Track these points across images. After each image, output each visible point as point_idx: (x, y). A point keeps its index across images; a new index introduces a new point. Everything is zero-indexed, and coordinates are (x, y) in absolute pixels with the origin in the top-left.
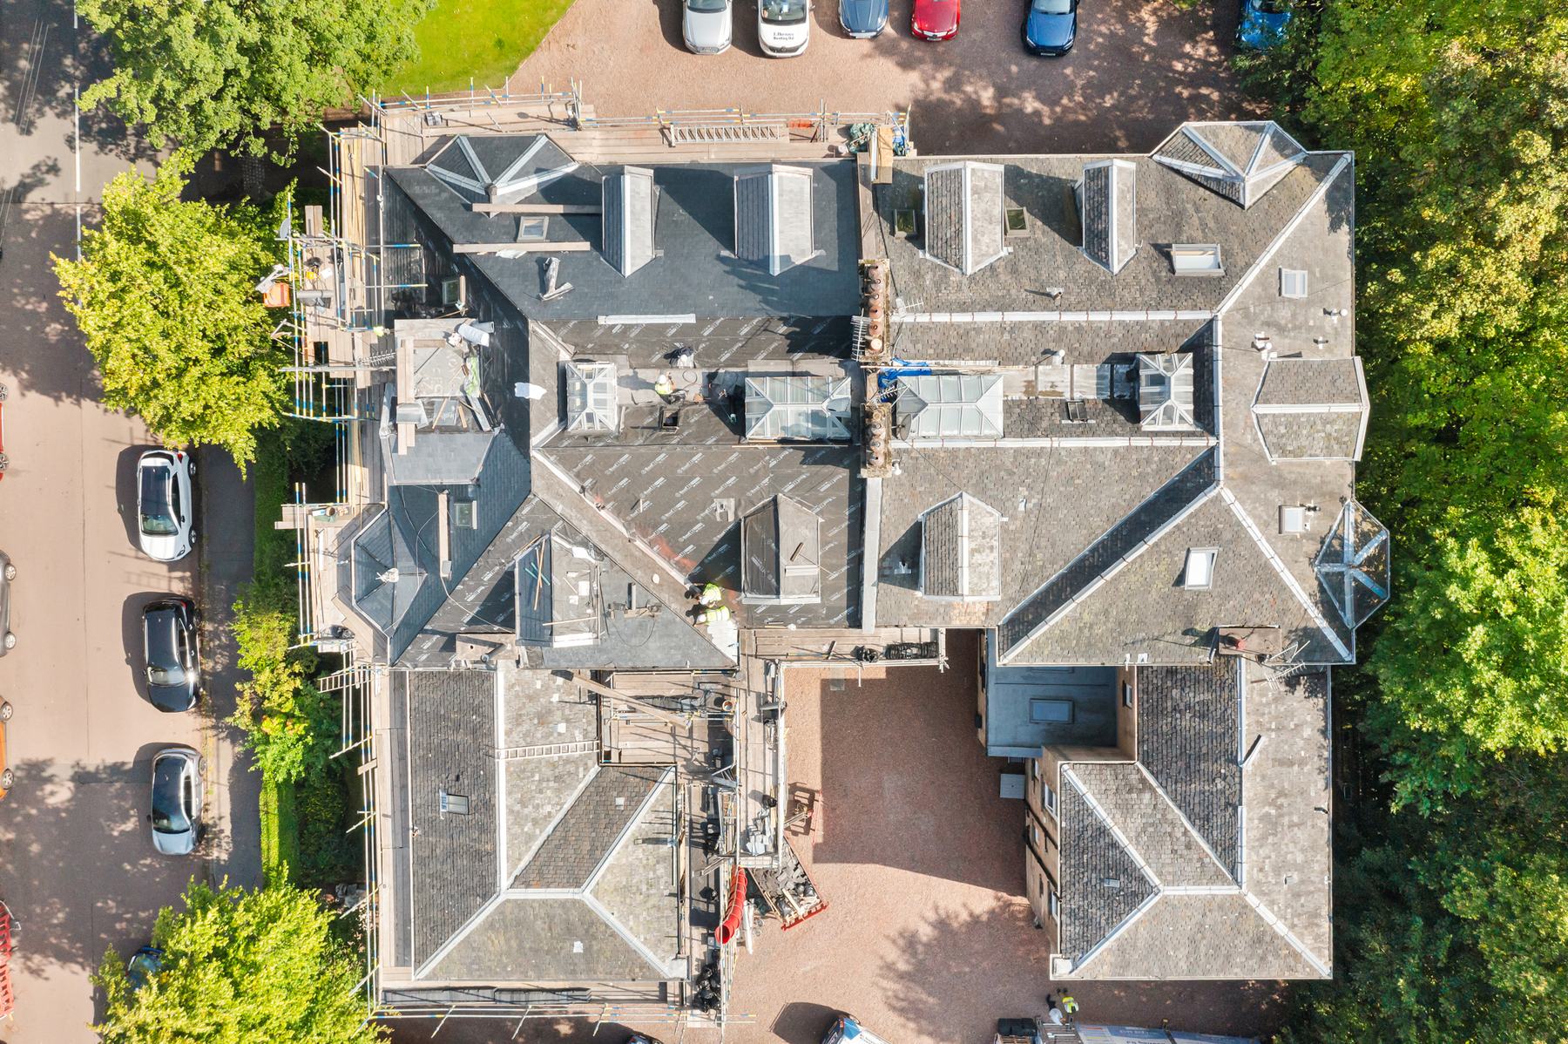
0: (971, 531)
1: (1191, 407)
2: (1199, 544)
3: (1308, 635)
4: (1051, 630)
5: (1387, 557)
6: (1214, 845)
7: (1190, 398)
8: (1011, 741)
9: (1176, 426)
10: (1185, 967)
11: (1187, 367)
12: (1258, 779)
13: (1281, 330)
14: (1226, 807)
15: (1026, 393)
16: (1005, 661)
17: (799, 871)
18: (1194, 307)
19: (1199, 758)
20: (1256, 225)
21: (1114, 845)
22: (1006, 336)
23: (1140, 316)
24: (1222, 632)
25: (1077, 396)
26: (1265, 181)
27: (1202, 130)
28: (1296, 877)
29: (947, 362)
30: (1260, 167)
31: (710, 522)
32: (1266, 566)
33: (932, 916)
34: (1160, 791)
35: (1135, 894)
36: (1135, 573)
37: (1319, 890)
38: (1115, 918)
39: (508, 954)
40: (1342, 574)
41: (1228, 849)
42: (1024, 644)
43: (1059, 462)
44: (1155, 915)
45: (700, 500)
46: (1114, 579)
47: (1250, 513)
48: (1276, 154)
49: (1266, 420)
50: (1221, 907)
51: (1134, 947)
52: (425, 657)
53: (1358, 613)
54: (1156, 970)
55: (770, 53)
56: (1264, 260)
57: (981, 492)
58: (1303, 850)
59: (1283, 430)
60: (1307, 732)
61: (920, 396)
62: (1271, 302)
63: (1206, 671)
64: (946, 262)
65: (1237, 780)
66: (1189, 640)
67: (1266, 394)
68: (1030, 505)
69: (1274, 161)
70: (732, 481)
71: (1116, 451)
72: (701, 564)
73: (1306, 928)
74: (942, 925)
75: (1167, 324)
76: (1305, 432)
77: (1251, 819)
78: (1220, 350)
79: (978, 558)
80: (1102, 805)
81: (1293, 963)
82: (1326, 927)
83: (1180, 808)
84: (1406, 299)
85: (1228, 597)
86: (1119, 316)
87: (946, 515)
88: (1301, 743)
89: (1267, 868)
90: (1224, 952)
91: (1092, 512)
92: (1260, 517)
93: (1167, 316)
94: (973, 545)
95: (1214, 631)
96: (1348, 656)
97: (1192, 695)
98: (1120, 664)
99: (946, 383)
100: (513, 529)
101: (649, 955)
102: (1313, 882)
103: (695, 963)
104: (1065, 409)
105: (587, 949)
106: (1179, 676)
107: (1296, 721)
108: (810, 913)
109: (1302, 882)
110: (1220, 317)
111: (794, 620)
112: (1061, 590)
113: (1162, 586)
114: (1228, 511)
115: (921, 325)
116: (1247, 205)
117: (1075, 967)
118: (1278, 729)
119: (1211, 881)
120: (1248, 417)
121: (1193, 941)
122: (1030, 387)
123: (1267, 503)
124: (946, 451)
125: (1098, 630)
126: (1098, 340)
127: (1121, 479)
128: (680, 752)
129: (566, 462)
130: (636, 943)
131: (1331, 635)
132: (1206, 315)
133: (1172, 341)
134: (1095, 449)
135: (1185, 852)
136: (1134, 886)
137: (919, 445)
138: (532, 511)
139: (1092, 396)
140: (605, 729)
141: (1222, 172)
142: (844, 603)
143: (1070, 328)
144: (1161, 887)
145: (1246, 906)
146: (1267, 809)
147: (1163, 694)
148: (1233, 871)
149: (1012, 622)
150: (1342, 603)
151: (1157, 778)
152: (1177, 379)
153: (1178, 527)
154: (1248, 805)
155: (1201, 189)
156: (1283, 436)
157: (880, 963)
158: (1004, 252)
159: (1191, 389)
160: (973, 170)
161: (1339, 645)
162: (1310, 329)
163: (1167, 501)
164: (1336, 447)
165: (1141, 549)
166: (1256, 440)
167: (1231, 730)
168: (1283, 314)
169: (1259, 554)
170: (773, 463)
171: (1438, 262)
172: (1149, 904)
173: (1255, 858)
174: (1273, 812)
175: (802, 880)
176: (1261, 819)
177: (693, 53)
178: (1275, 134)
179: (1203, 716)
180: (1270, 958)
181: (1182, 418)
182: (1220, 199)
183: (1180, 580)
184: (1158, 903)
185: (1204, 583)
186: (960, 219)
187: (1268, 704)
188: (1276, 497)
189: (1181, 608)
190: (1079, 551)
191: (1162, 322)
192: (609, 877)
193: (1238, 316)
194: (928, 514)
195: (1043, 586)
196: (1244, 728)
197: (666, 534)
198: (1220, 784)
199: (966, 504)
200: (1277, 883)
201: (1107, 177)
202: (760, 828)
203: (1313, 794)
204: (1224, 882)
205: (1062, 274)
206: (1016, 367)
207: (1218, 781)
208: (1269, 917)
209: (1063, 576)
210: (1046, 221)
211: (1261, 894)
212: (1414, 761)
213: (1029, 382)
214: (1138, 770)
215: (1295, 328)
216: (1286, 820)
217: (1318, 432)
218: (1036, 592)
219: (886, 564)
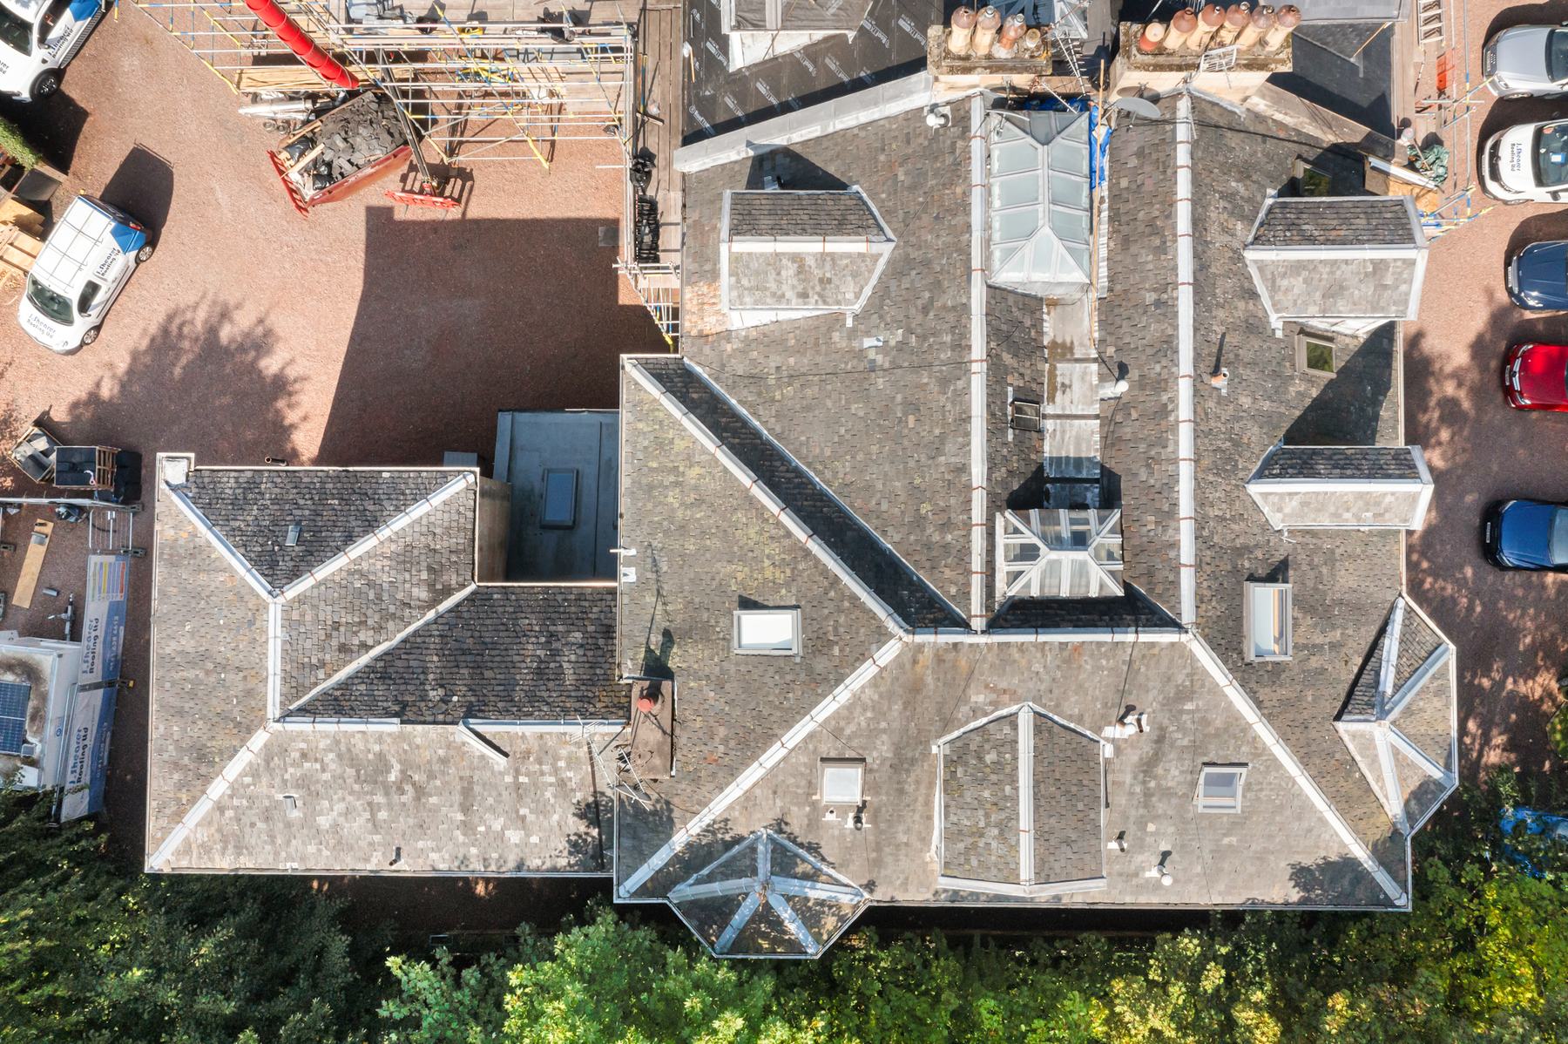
0: (833, 257)
1: (1035, 592)
2: (807, 623)
4: (676, 424)
5: (781, 954)
6: (345, 686)
7: (1050, 592)
8: (519, 442)
9: (1003, 568)
10: (168, 650)
11: (1102, 586)
12: (441, 752)
13: (1147, 767)
14: (396, 702)
15: (1054, 344)
16: (628, 367)
17: (347, 166)
18: (1200, 599)
19: (478, 668)
20: (1313, 734)
21: (349, 539)
22: (1150, 297)
23: (1186, 506)
24: (666, 686)
25: (1049, 425)
26: (1374, 761)
27: (1442, 674)
28: (295, 814)
29: (1105, 214)
30: (1396, 752)
32: (769, 738)
33: (291, 373)
34: (431, 615)
35: (273, 565)
36: (760, 532)
37: (277, 854)
38: (242, 541)
40: (754, 872)
41: (337, 704)
42: (653, 389)
43: (944, 382)
44: (241, 594)
46: (751, 501)
47: (856, 699)
48: (1414, 784)
49: (1007, 730)
50: (249, 693)
51: (198, 570)
53: (692, 907)
54: (165, 608)
55: (1489, 143)
56: (1265, 733)
57: (898, 269)
58: (336, 827)
59: (990, 758)
60: (514, 836)
61: (1058, 139)
62: (1196, 748)
63: (608, 678)
64: (1262, 224)
65: (441, 717)
66: (656, 640)
67: (1050, 731)
68: (872, 355)
69: (1402, 780)
71: (963, 469)
73: (219, 830)
74: (280, 386)
75: (1172, 554)
76: (986, 794)
77: (380, 738)
78: (1130, 637)
79: (789, 270)
80: (411, 525)
81: (168, 811)
82: (223, 864)
83: (405, 641)
84: (1177, 991)
85: (720, 686)
86: (1186, 471)
87: (856, 221)
88: (497, 825)
89: (307, 765)
90: (187, 706)
91: (860, 457)
92: (849, 720)
93: (1187, 552)
94: (810, 262)
95: (669, 675)
96: (624, 893)
97: (573, 658)
98: (621, 541)
99: (1078, 186)
102: (288, 843)
104: (1030, 397)
106: (601, 642)
107: (531, 818)
108: (292, 191)
109: (288, 825)
110: (1184, 638)
111: (699, 52)
112: (735, 434)
113: (738, 576)
114: (862, 657)
115: (1171, 156)
116: (1340, 726)
117: (174, 488)
118: (518, 786)
119: (287, 678)
120: (1015, 698)
121: (204, 656)
122: (1063, 351)
123: (872, 733)
124: (966, 194)
125: (672, 498)
126: (1142, 447)
127: (914, 491)
131: (659, 860)
132: (1188, 615)
133: (1142, 568)
134: (968, 434)
135: (335, 643)
136: (285, 565)
137: (976, 146)
139: (1049, 449)
141: (1389, 691)
143: (1164, 398)
144: (281, 600)
145: (250, 731)
146: (397, 767)
147: (574, 622)
148: (303, 711)
149: (689, 377)
150: (710, 879)
151: (450, 611)
152: (1083, 564)
153: (837, 579)
154: (401, 737)
155: (1359, 661)
156: (980, 759)
157: (232, 303)
158: (1276, 322)
159: (1065, 593)
160: (1412, 263)
161: (643, 874)
162: (1142, 825)
163: (878, 566)
164: (961, 846)
165: (800, 533)
166: (976, 712)
167: (514, 710)
168: (1172, 773)
169: (788, 724)
171: (1248, 1028)
172: (256, 583)
173: (322, 745)
174: (392, 777)
175: (335, 173)
176: (381, 756)
177: (1484, 46)
178: (1440, 787)
179: (539, 672)
180: (176, 776)
182: (1347, 687)
183: (747, 604)
184: (258, 596)
185: (745, 641)
186: (1333, 242)
187: (556, 771)
188: (881, 750)
189: (705, 616)
191: (1175, 545)
193: (1180, 678)
194: (861, 198)
195: (743, 411)
196: (518, 729)
198: (435, 695)
199: (876, 248)
200: (285, 782)
201: (1401, 477)
202: (388, 13)
203: (421, 844)
204: (287, 698)
205: (1246, 401)
206: (1096, 326)
207: (441, 692)
208: (234, 769)
209: (756, 434)
210: (1318, 404)
211: (269, 754)
212: (463, 996)
213: (1071, 349)
214: (464, 586)
215: (1148, 794)
216: (379, 798)
217: (987, 816)
218: (734, 402)
219: (780, 159)
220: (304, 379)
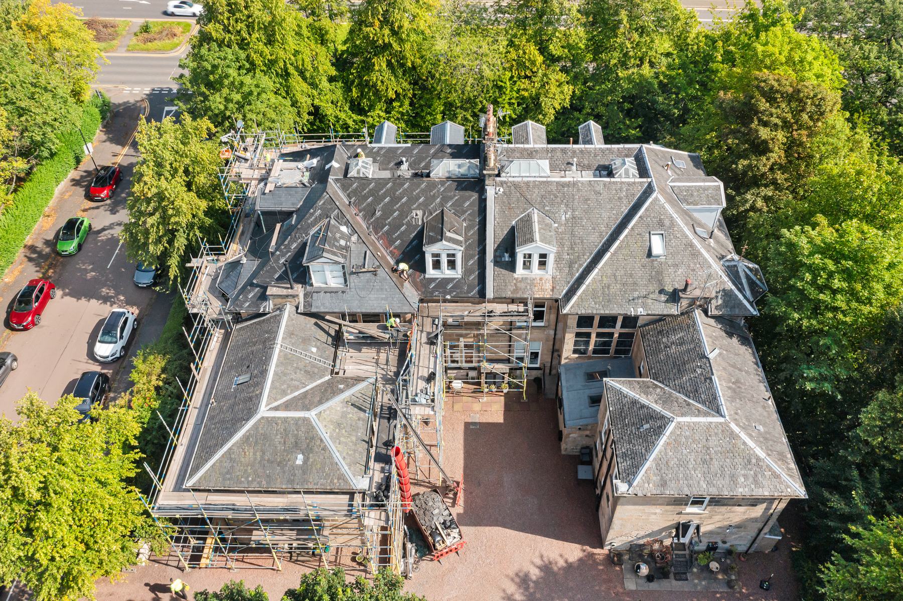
1: (637, 172)
2: (654, 230)
3: (727, 294)
4: (587, 288)
6: (703, 403)
8: (579, 418)
10: (705, 485)
11: (632, 161)
12: (721, 368)
14: (705, 381)
16: (567, 311)
17: (447, 512)
19: (684, 364)
21: (643, 406)
22: (549, 155)
28: (761, 428)
31: (409, 224)
32: (692, 245)
34: (666, 388)
35: (659, 427)
36: (625, 248)
37: (781, 442)
38: (650, 446)
39: (252, 466)
41: (712, 401)
42: (574, 299)
43: (579, 190)
44: (675, 439)
45: (405, 211)
46: (615, 252)
49: (676, 189)
51: (667, 466)
52: (247, 304)
57: (541, 209)
59: (684, 193)
65: (708, 366)
66: (663, 298)
68: (567, 216)
70: (421, 200)
71: (605, 183)
72: (403, 253)
73: (778, 460)
74: (546, 568)
75: (621, 150)
76: (695, 194)
77: (721, 385)
79: (542, 232)
80: (632, 392)
81: (777, 484)
82: (793, 466)
83: (679, 392)
85: (677, 267)
87: (526, 219)
89: (739, 414)
92: (683, 221)
94: (540, 227)
95: (674, 291)
96: (754, 311)
97: (673, 337)
98: (628, 313)
100: (312, 214)
101: (345, 468)
102: (775, 436)
103: (374, 484)
105: (305, 461)
107: (737, 352)
109: (767, 433)
110: (644, 147)
111: (449, 293)
112: (591, 266)
113: (641, 258)
118: (727, 351)
119: (705, 416)
121: (704, 462)
124: (524, 182)
125: (613, 290)
126: (591, 157)
127: (610, 201)
128: (379, 371)
129: (344, 188)
130: (337, 456)
131: (741, 297)
135: (687, 407)
136: (659, 423)
137: (511, 179)
138: (324, 204)
140: (338, 361)
142: (476, 281)
143: (578, 151)
144: (674, 418)
145: (732, 433)
146: (731, 385)
147: (658, 343)
148: (718, 411)
149: (567, 294)
150: (741, 284)
151: (663, 383)
153: (640, 217)
154: (718, 378)
156: (685, 196)
159: (636, 167)
160: (532, 123)
161: (746, 304)
163: (634, 209)
164: (712, 201)
165: (626, 232)
167: (698, 344)
169: (686, 236)
170: (442, 189)
172: (671, 428)
173: (730, 407)
174: (735, 388)
175: (449, 518)
176: (728, 388)
179: (681, 344)
180: (760, 479)
181: (634, 175)
183: (649, 254)
184: (675, 427)
187: (717, 338)
189: (654, 273)
190: (596, 246)
192: (328, 412)
194: (518, 221)
195: (581, 270)
196: (705, 342)
197: (387, 232)
198: (699, 371)
199: (536, 215)
200: (749, 426)
203: (759, 391)
204: (714, 416)
207: (697, 370)
208: (750, 443)
209: (590, 262)
211: (739, 427)
213: (562, 176)
214: (652, 382)
216: (745, 396)
217: (702, 194)
218: (577, 275)
219: (497, 254)
220: (542, 557)
